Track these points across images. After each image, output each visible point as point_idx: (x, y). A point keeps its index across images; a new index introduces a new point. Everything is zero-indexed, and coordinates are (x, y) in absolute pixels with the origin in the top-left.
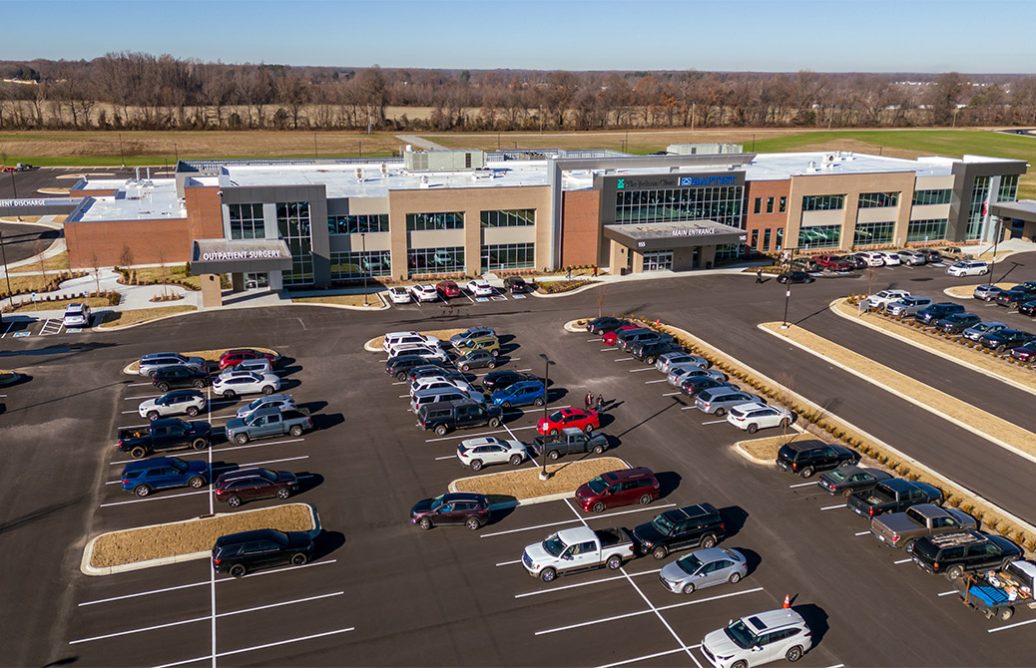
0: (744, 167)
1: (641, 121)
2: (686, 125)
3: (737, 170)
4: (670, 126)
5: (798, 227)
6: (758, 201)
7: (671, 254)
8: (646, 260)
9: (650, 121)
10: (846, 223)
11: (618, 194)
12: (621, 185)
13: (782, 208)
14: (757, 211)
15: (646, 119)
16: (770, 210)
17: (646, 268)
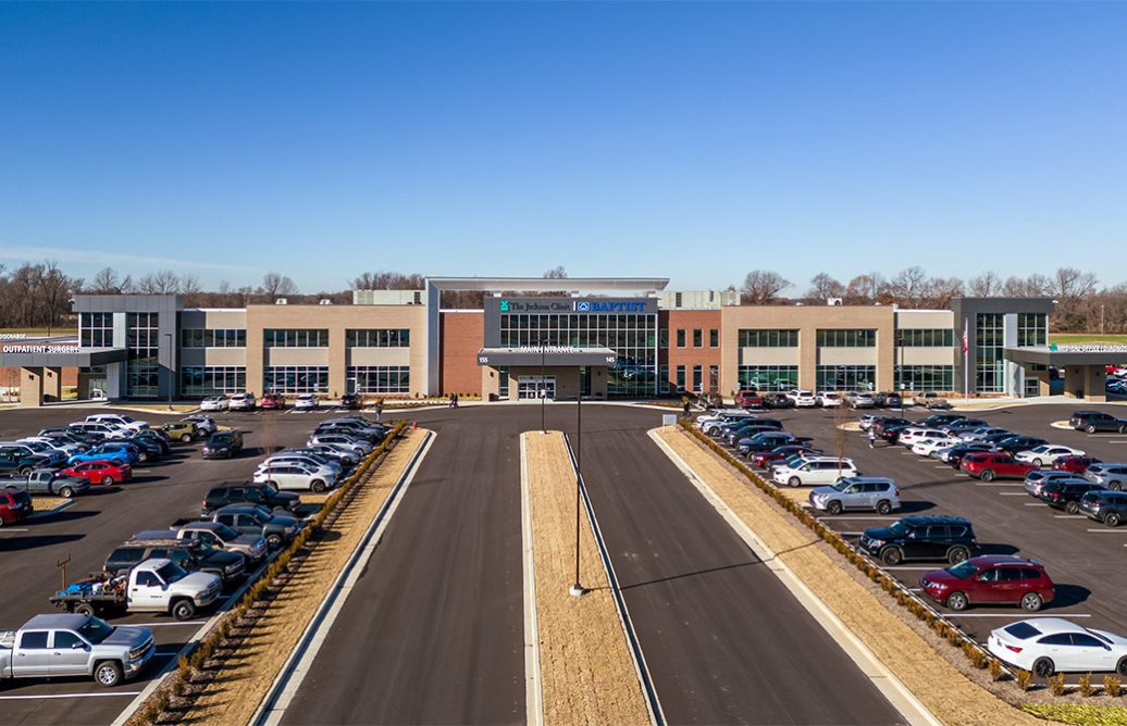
0: (658, 294)
3: (651, 296)
5: (737, 366)
6: (681, 334)
7: (553, 381)
8: (522, 386)
10: (802, 363)
11: (503, 316)
12: (504, 307)
13: (714, 343)
14: (681, 343)
16: (697, 343)
17: (522, 395)
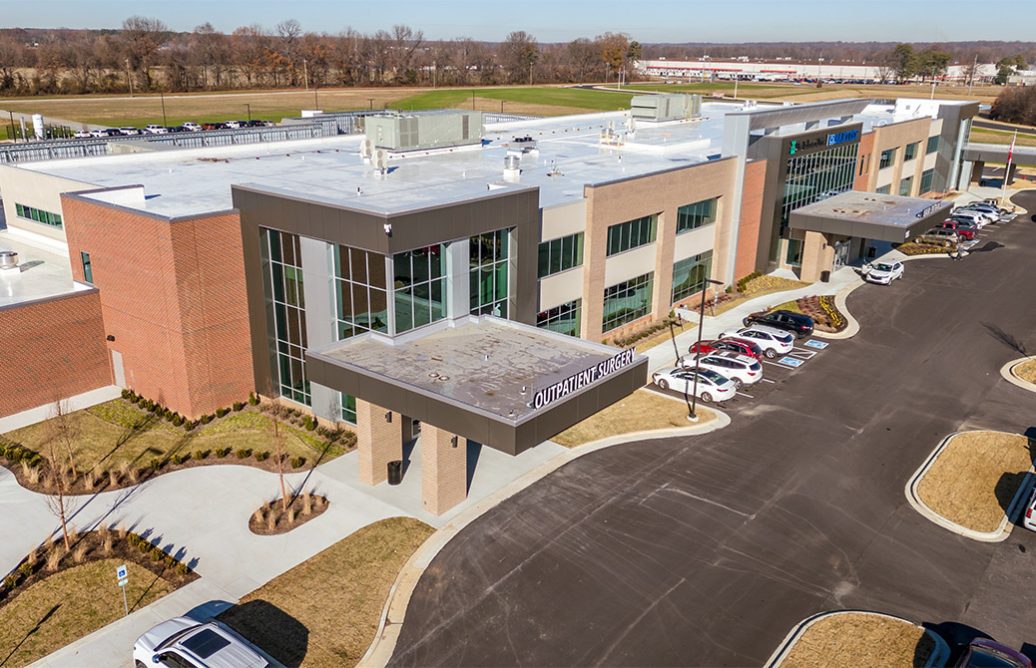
1: (244, 79)
2: (294, 84)
4: (276, 86)
9: (253, 80)
10: (897, 181)
11: (788, 163)
12: (793, 149)
13: (867, 168)
15: (249, 78)
